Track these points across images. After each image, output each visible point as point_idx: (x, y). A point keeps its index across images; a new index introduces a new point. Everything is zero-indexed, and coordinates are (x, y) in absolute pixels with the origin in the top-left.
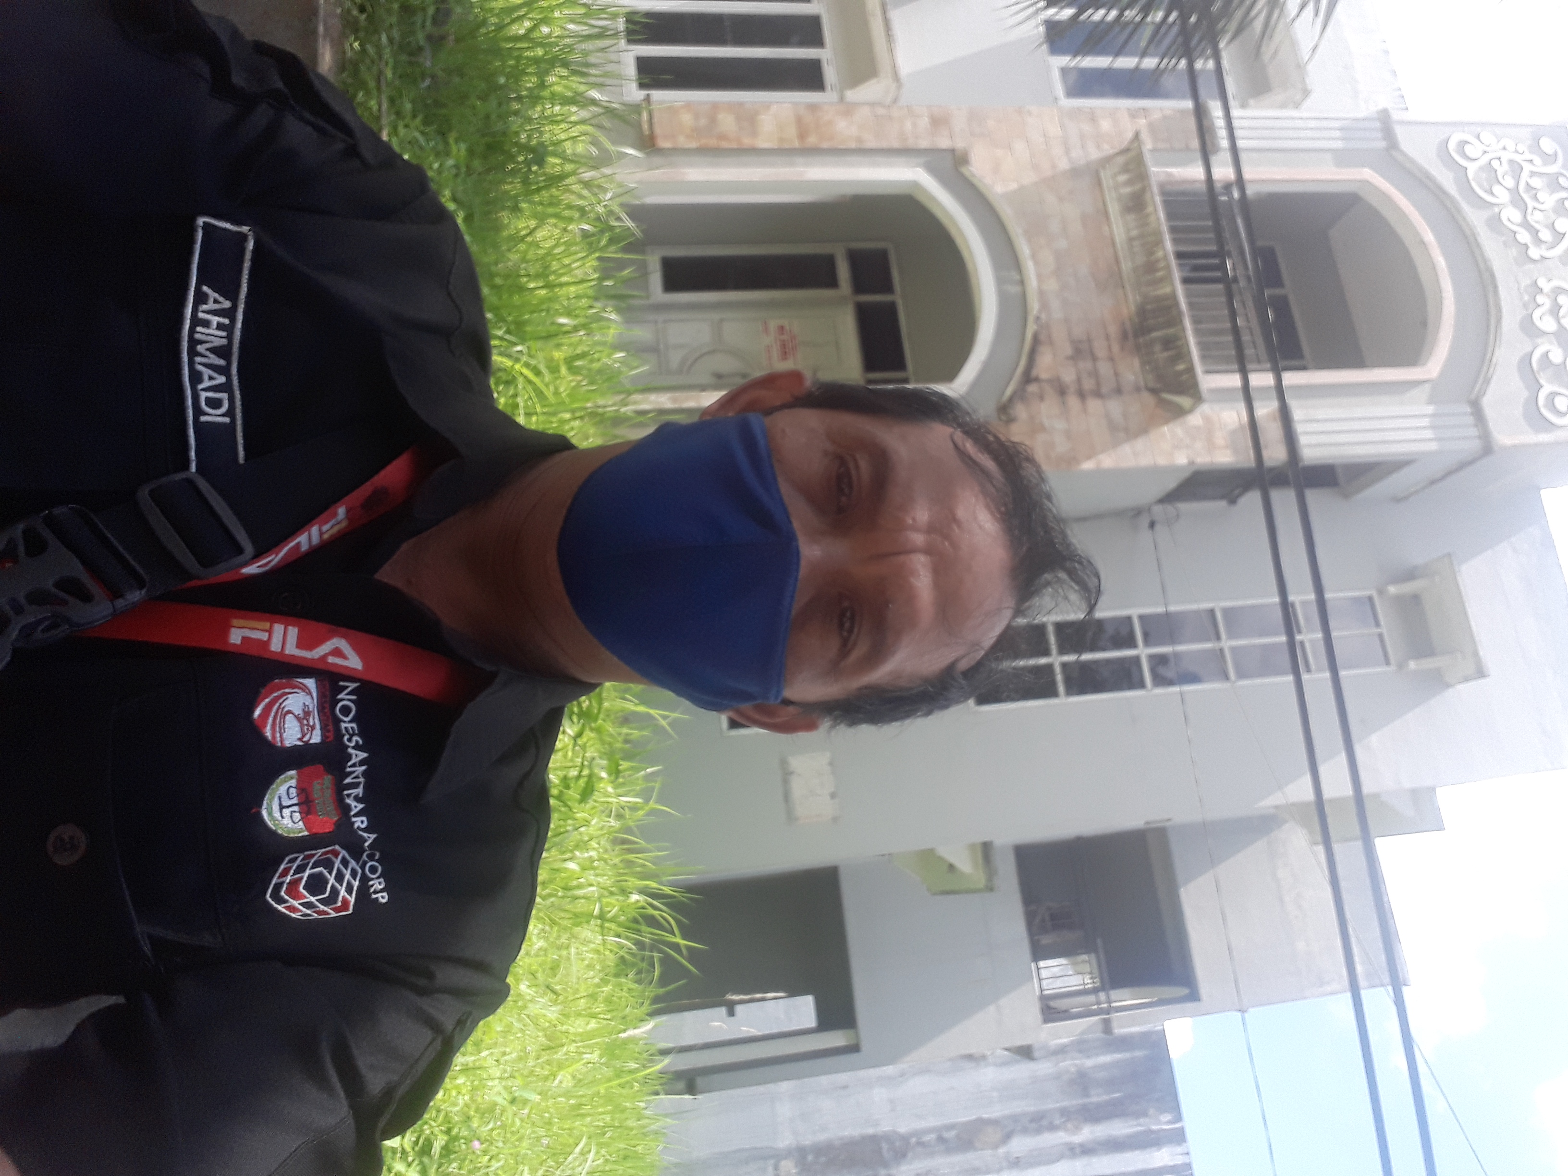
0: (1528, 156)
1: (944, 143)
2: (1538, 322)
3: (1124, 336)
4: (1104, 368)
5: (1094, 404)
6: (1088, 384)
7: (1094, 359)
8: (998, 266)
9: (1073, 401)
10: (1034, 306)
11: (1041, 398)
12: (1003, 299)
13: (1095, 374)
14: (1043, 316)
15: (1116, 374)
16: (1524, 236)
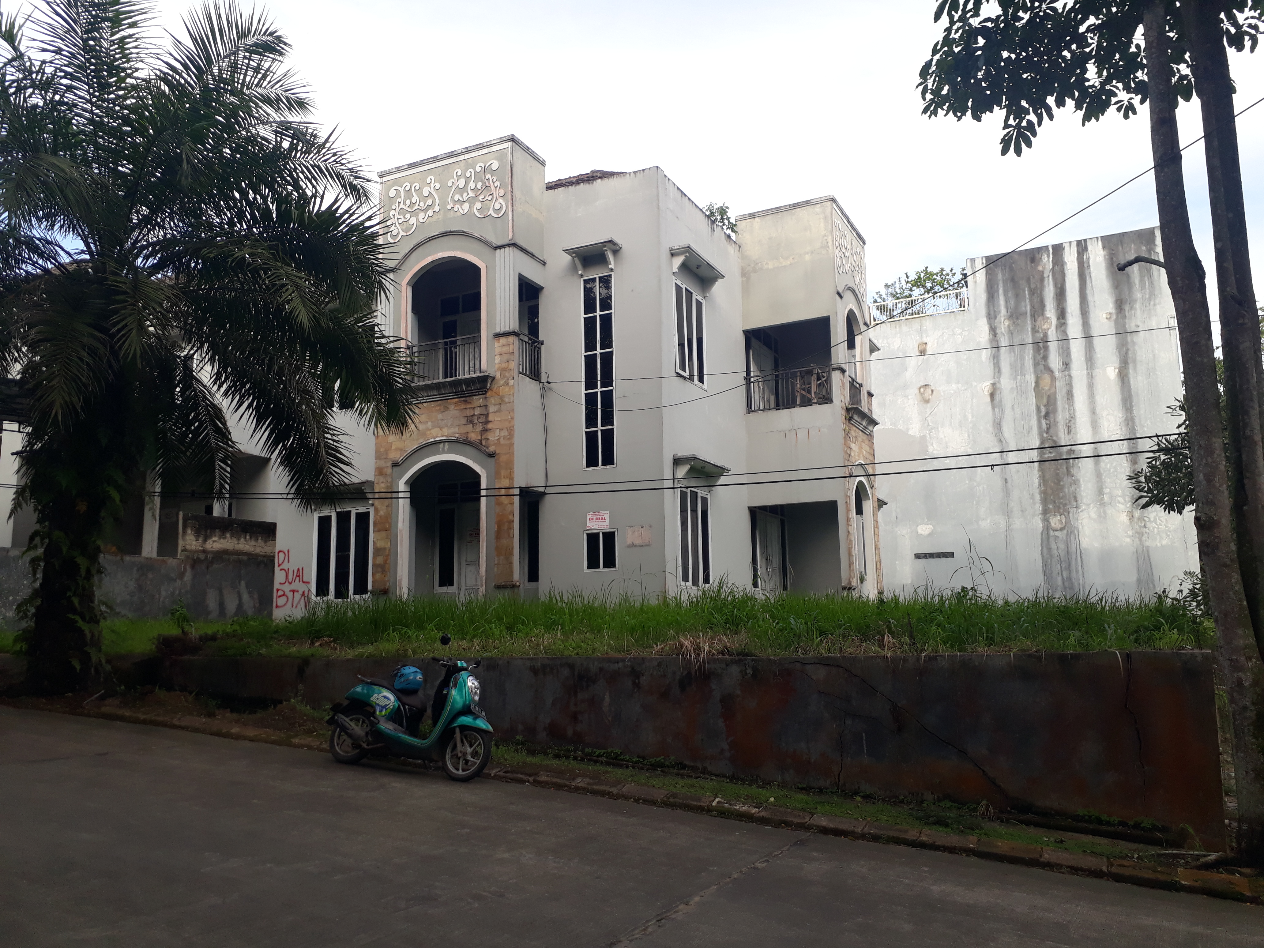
0: (397, 205)
1: (389, 471)
2: (465, 212)
3: (466, 401)
4: (477, 412)
5: (491, 418)
6: (483, 419)
7: (474, 415)
8: (438, 453)
9: (490, 426)
11: (487, 439)
12: (449, 452)
13: (479, 416)
15: (480, 407)
16: (430, 213)
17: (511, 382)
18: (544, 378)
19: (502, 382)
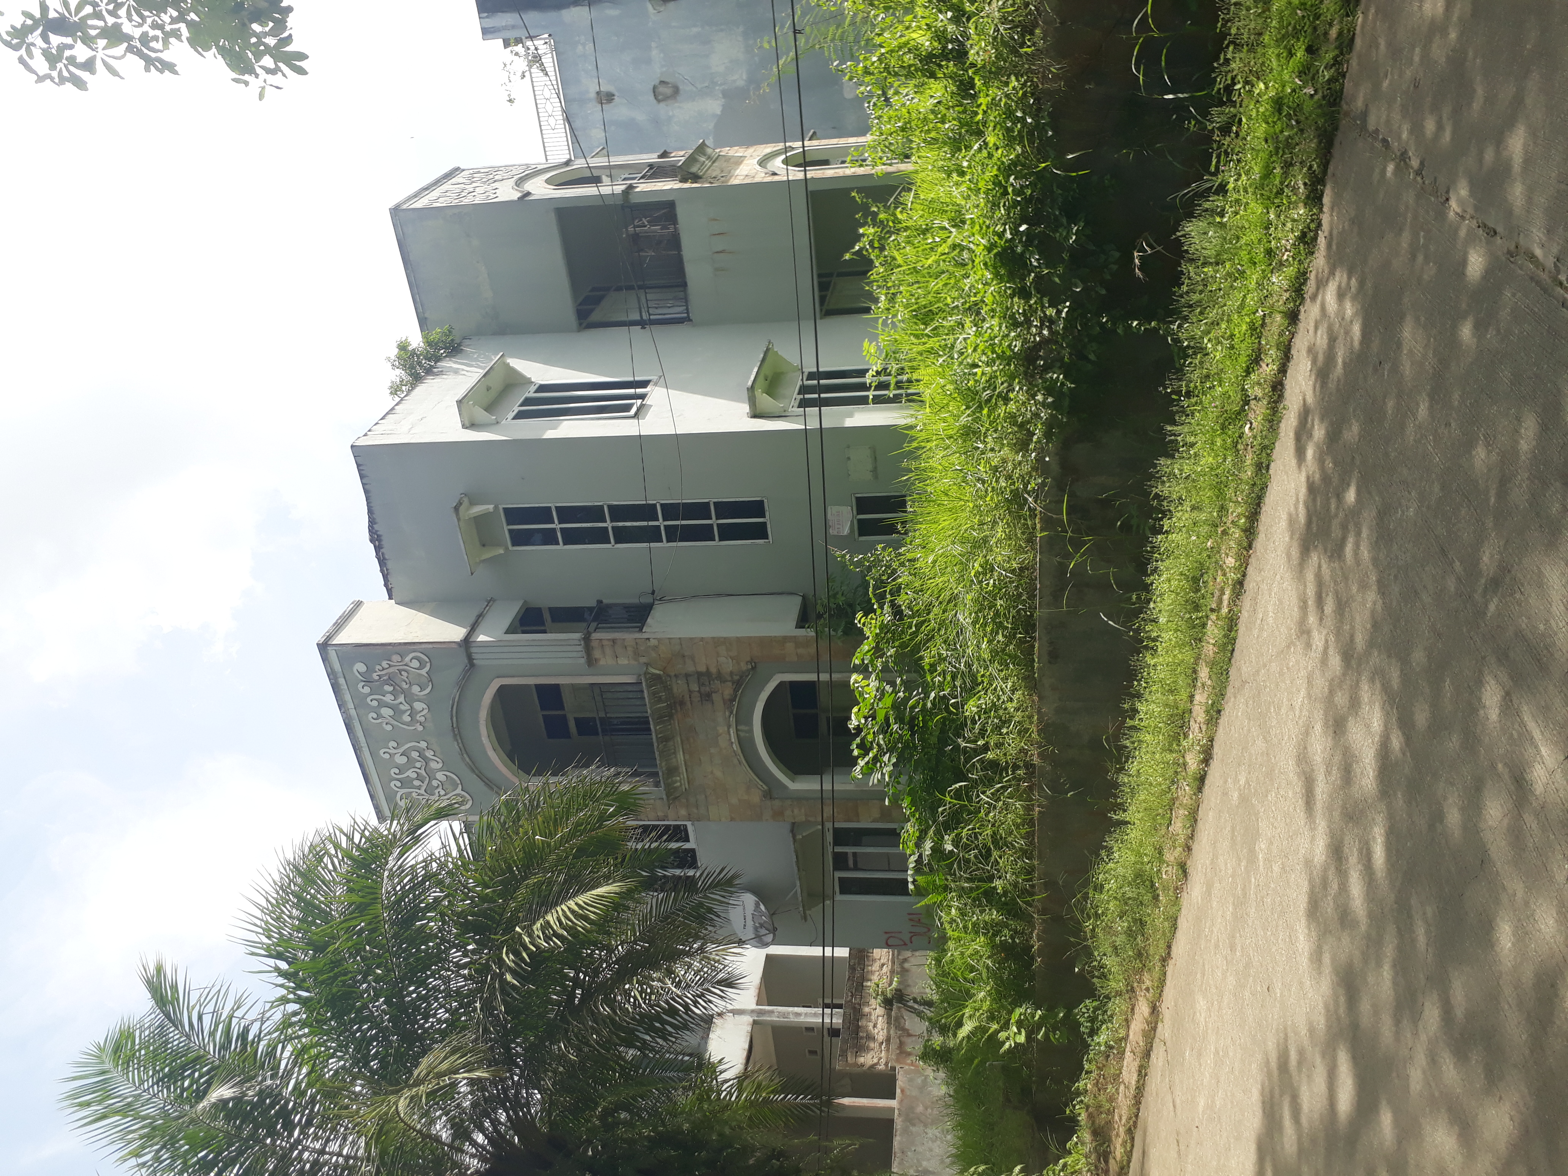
0: (421, 798)
1: (777, 803)
2: (425, 706)
3: (681, 703)
4: (695, 687)
5: (702, 669)
6: (705, 680)
7: (699, 691)
8: (752, 738)
9: (713, 670)
10: (732, 719)
11: (731, 673)
12: (750, 723)
13: (701, 685)
14: (727, 714)
15: (688, 684)
16: (429, 754)
17: (653, 642)
18: (648, 600)
19: (654, 655)
